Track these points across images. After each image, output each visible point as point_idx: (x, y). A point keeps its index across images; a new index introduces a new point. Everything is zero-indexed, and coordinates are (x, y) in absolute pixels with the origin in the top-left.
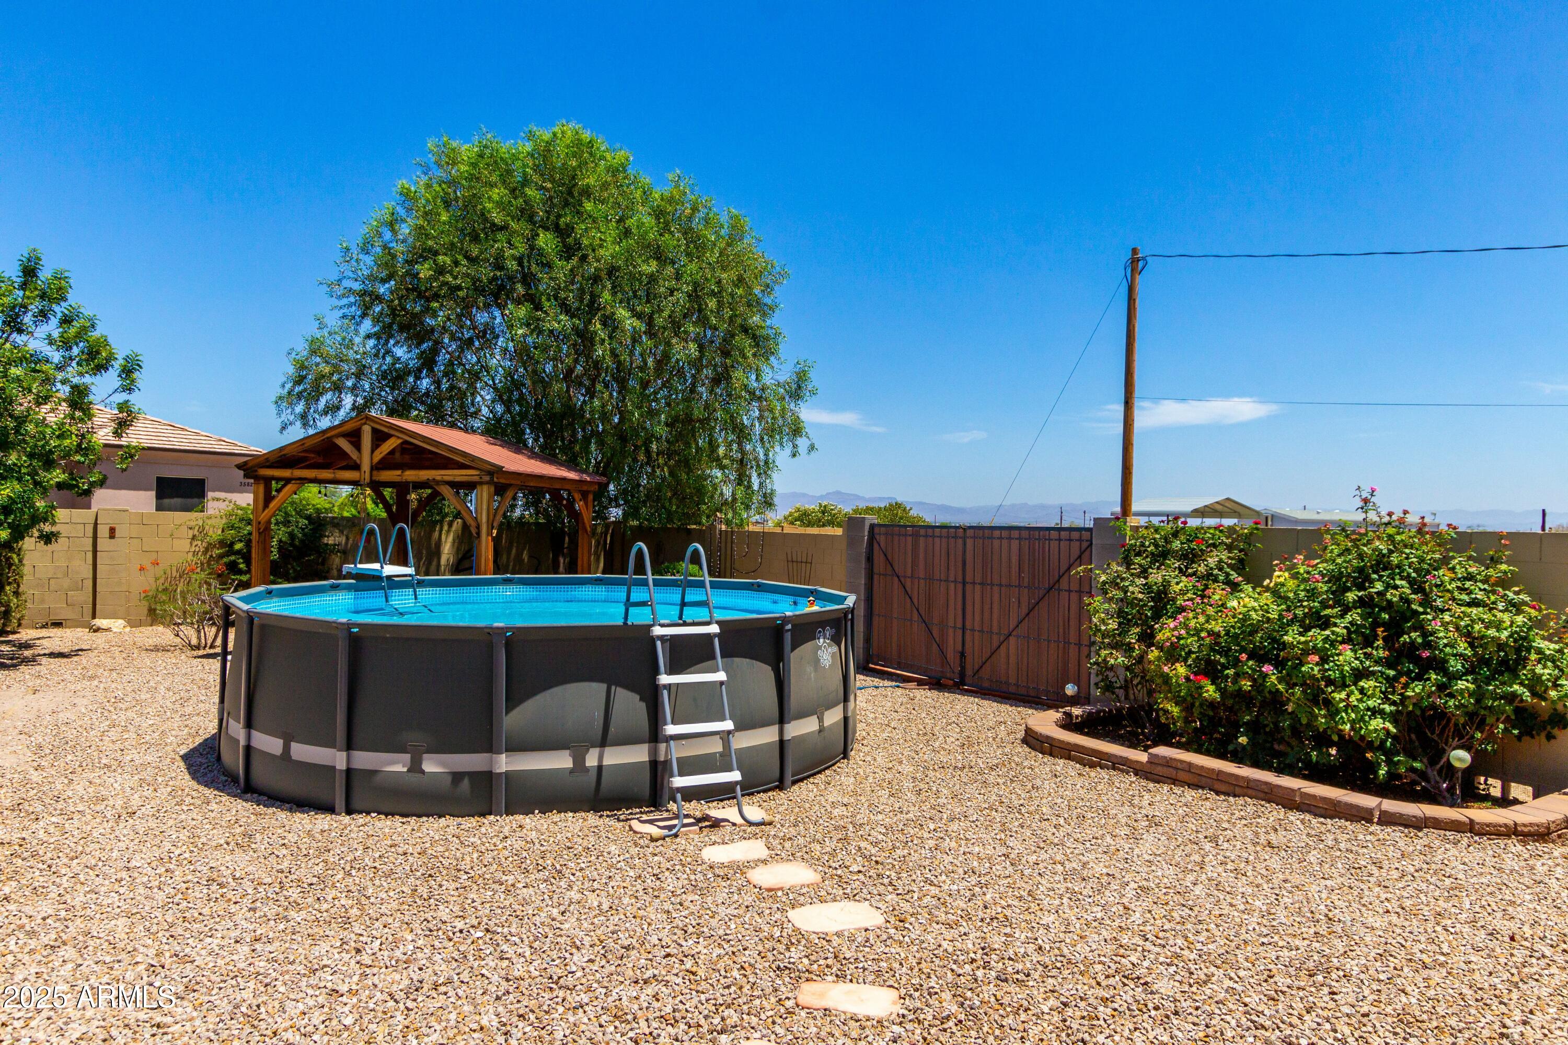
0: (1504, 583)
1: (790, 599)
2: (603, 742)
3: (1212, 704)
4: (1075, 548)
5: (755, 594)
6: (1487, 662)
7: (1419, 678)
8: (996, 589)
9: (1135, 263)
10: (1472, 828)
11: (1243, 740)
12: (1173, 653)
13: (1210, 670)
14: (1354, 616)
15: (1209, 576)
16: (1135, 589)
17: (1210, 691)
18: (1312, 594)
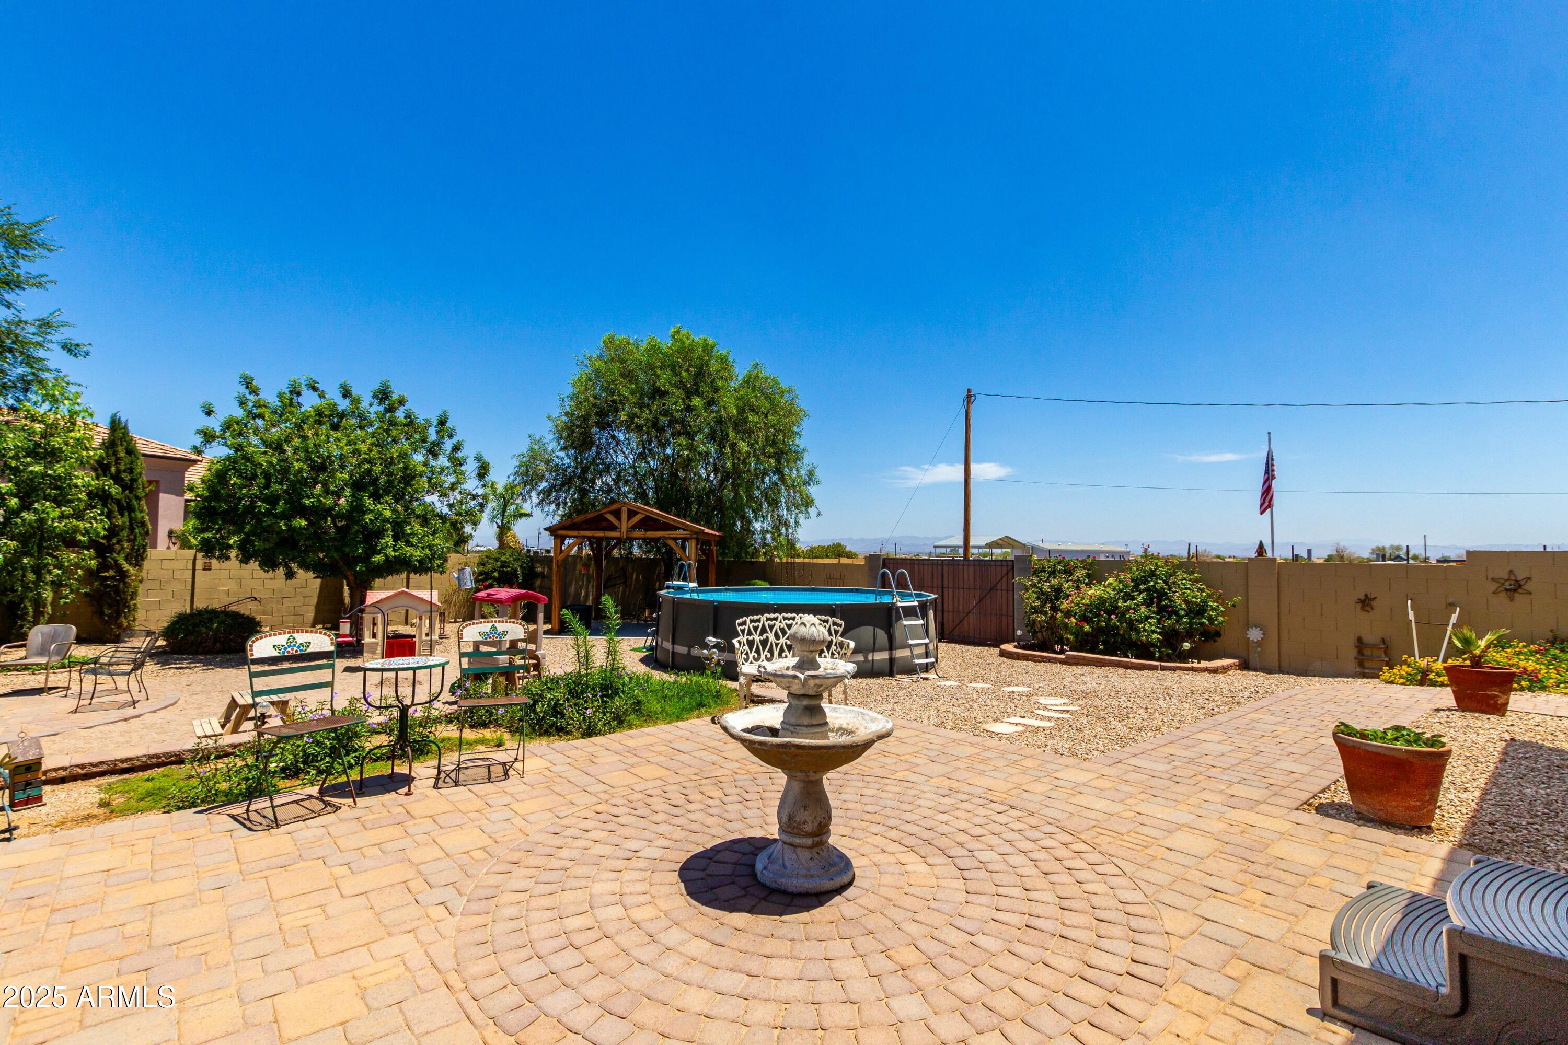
0: (1197, 581)
1: (874, 596)
2: (874, 650)
3: (1087, 634)
4: (1004, 570)
5: (855, 594)
6: (1192, 612)
7: (1169, 618)
8: (961, 591)
9: (969, 398)
10: (1193, 669)
11: (1101, 647)
12: (1068, 614)
13: (1084, 619)
14: (1144, 595)
15: (1078, 580)
16: (1046, 587)
17: (1087, 628)
18: (1126, 586)
